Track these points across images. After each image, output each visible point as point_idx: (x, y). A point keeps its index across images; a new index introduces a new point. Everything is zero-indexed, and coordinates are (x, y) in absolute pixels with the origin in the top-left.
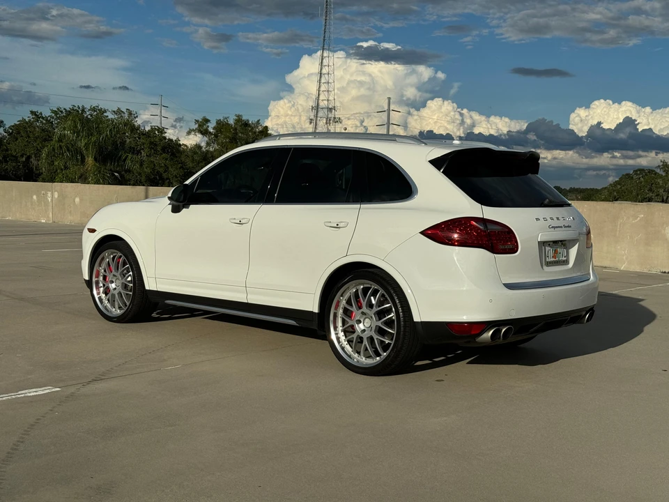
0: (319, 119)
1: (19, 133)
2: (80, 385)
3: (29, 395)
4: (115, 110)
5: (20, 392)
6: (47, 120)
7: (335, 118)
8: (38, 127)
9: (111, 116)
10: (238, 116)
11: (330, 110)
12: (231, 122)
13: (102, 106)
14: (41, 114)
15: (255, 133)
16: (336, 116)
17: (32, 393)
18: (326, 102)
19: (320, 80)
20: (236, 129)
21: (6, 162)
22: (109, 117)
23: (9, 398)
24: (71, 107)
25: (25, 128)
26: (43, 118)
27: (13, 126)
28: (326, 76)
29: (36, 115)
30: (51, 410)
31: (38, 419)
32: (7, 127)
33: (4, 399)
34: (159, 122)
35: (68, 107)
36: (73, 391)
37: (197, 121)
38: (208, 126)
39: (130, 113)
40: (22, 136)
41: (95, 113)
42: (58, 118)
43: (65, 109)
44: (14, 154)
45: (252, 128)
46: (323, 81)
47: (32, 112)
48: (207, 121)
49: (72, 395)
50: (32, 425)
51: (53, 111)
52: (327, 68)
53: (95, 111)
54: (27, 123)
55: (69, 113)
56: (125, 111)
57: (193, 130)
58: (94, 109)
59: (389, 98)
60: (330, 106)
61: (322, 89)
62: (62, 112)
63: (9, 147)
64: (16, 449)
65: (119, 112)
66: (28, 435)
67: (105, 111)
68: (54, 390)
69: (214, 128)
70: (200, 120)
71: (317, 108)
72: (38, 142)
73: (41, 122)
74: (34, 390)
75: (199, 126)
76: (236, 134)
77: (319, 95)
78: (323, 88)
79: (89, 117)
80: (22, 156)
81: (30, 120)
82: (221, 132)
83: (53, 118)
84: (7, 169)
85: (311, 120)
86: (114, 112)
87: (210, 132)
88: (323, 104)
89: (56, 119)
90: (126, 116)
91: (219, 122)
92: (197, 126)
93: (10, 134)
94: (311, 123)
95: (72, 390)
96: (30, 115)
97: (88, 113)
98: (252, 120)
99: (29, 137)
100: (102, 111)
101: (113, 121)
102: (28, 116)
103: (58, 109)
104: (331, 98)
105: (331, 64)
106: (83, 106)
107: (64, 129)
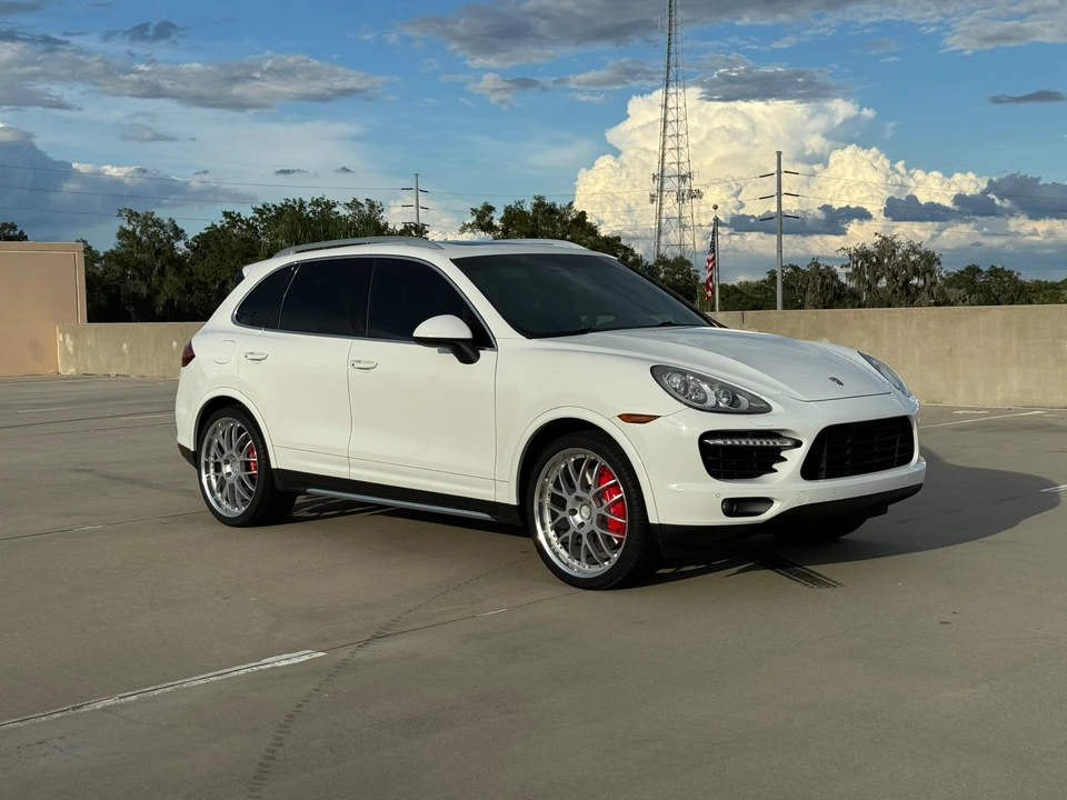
0: (665, 193)
1: (207, 247)
2: (355, 647)
3: (278, 664)
4: (349, 202)
5: (264, 661)
6: (248, 224)
7: (690, 191)
8: (235, 236)
9: (343, 212)
10: (539, 198)
11: (683, 178)
12: (528, 208)
13: (330, 197)
14: (239, 215)
15: (566, 222)
16: (693, 188)
17: (283, 661)
18: (675, 167)
19: (664, 132)
20: (535, 219)
21: (191, 292)
22: (341, 214)
23: (249, 670)
24: (283, 202)
25: (216, 239)
26: (242, 222)
27: (198, 237)
28: (674, 124)
29: (231, 217)
30: (317, 690)
31: (299, 706)
32: (190, 238)
33: (241, 672)
34: (415, 216)
35: (279, 202)
36: (345, 657)
37: (474, 211)
38: (492, 218)
39: (372, 206)
40: (212, 252)
41: (320, 209)
42: (264, 220)
43: (274, 206)
44: (202, 279)
45: (562, 217)
46: (669, 132)
47: (226, 214)
48: (489, 209)
49: (345, 663)
50: (292, 716)
51: (257, 210)
52: (674, 111)
53: (319, 206)
54: (218, 230)
55: (281, 211)
56: (363, 202)
57: (470, 225)
58: (317, 203)
59: (779, 154)
60: (683, 173)
61: (668, 146)
62: (269, 210)
63: (194, 268)
64: (273, 758)
65: (355, 204)
66: (288, 732)
67: (334, 205)
68: (315, 655)
69: (502, 220)
70: (480, 209)
71: (660, 177)
72: (237, 259)
73: (240, 228)
74: (286, 656)
75: (478, 217)
76: (537, 226)
77: (663, 156)
78: (670, 144)
79: (311, 215)
80: (214, 282)
81: (223, 226)
82: (514, 227)
83: (257, 220)
84: (192, 303)
85: (652, 196)
86: (348, 204)
87: (495, 227)
88: (671, 169)
89: (262, 222)
90: (366, 208)
91: (508, 210)
92: (475, 218)
93: (195, 249)
94: (652, 201)
95: (343, 654)
96: (223, 219)
97: (308, 210)
98: (560, 203)
99: (224, 252)
100: (329, 206)
101: (346, 219)
102: (219, 220)
103: (264, 206)
104: (683, 159)
105: (680, 105)
106: (301, 200)
107: (277, 236)
